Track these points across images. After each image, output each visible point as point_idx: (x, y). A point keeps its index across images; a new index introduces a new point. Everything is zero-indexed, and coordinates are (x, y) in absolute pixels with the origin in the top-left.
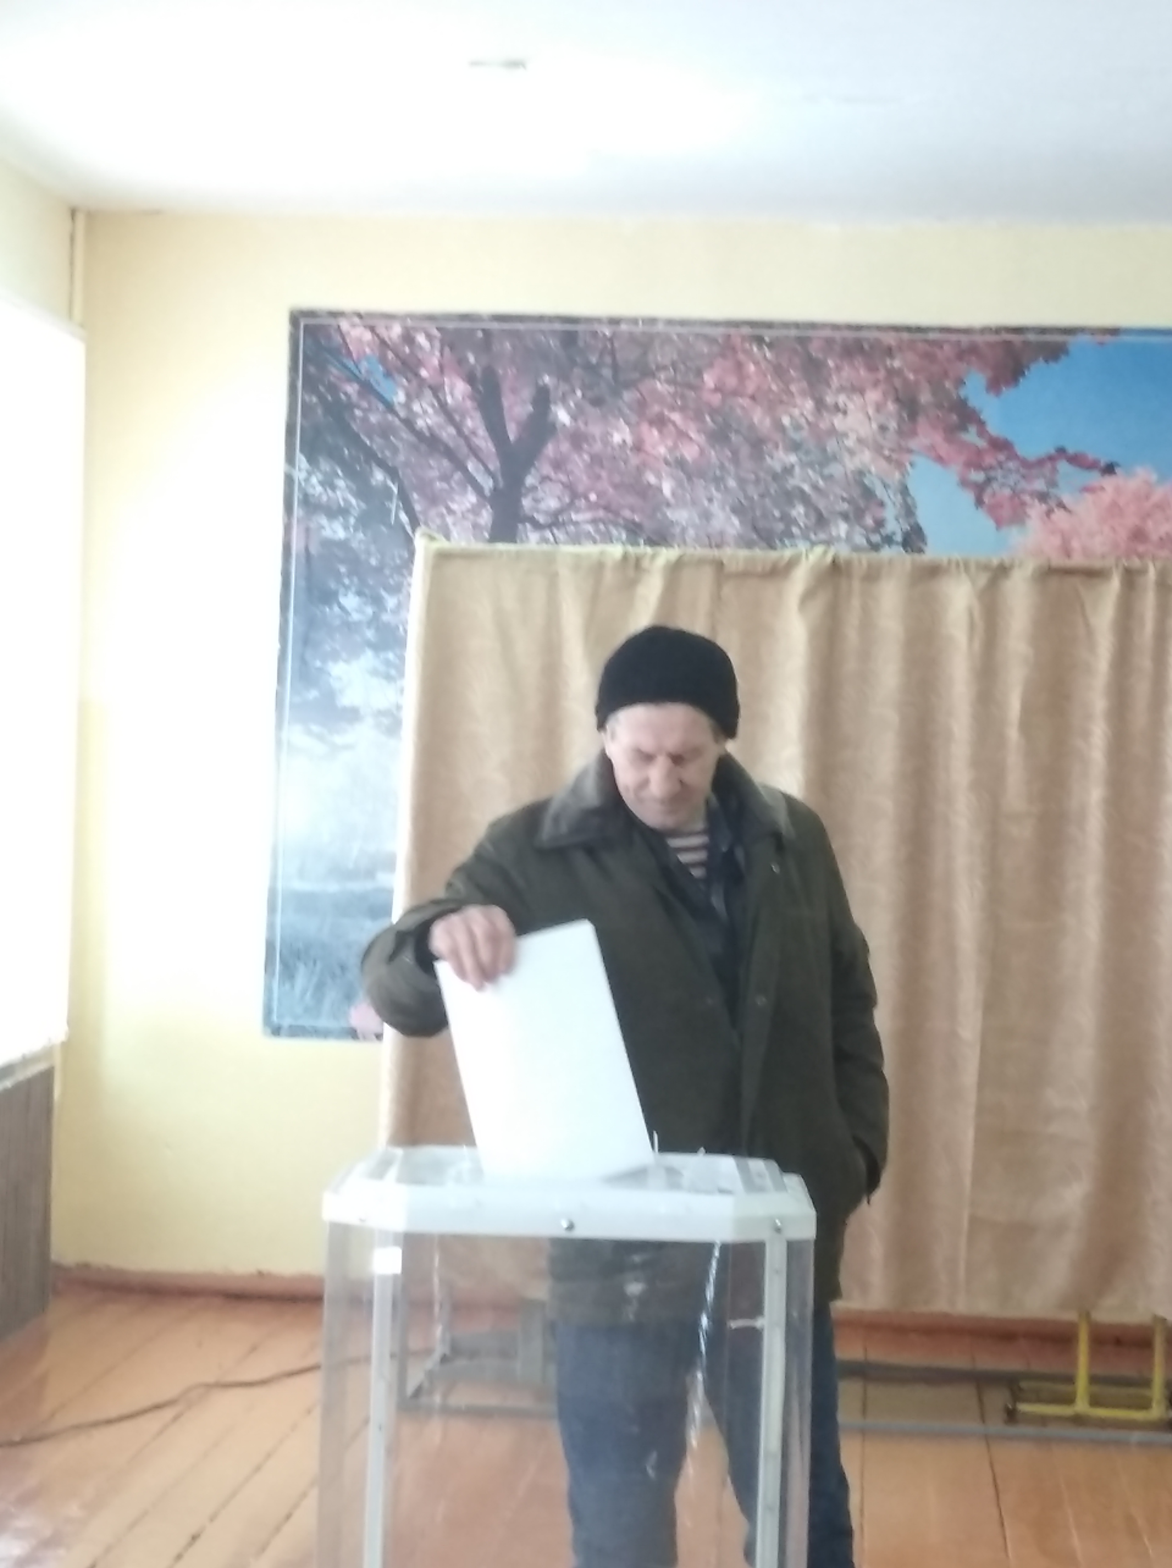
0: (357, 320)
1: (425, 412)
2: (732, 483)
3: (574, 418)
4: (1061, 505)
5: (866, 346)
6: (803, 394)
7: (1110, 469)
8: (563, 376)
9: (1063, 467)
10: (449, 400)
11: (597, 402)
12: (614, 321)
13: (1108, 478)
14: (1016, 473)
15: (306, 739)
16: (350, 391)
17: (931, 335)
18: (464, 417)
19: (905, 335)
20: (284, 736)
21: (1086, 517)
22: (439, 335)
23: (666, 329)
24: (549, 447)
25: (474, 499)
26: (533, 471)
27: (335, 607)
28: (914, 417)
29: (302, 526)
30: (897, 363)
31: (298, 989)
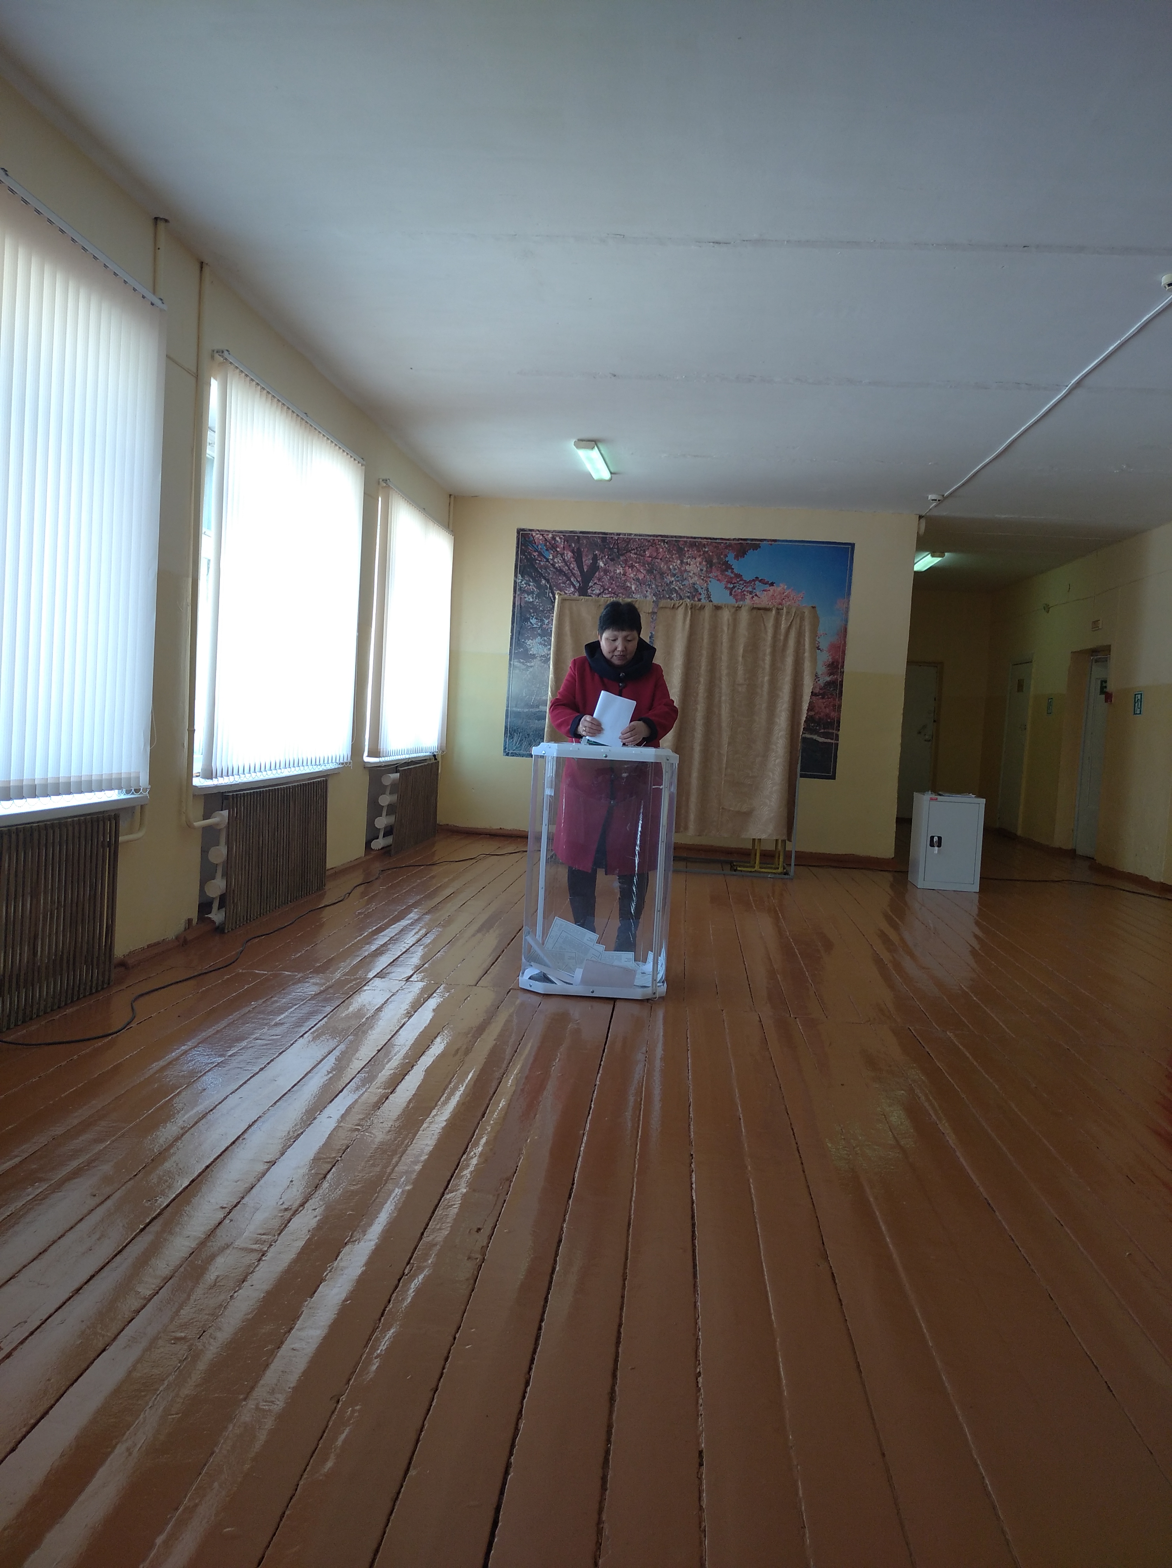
0: (538, 532)
1: (558, 561)
2: (653, 586)
3: (605, 565)
4: (756, 595)
5: (697, 544)
6: (677, 558)
7: (772, 584)
8: (602, 551)
9: (757, 582)
10: (566, 558)
11: (612, 560)
12: (619, 534)
13: (771, 587)
14: (743, 584)
15: (519, 664)
16: (535, 554)
17: (717, 541)
18: (571, 564)
19: (709, 541)
20: (512, 663)
21: (764, 598)
22: (563, 538)
23: (635, 537)
24: (597, 573)
25: (573, 590)
26: (592, 581)
27: (529, 623)
28: (711, 567)
29: (519, 597)
30: (706, 549)
31: (514, 741)
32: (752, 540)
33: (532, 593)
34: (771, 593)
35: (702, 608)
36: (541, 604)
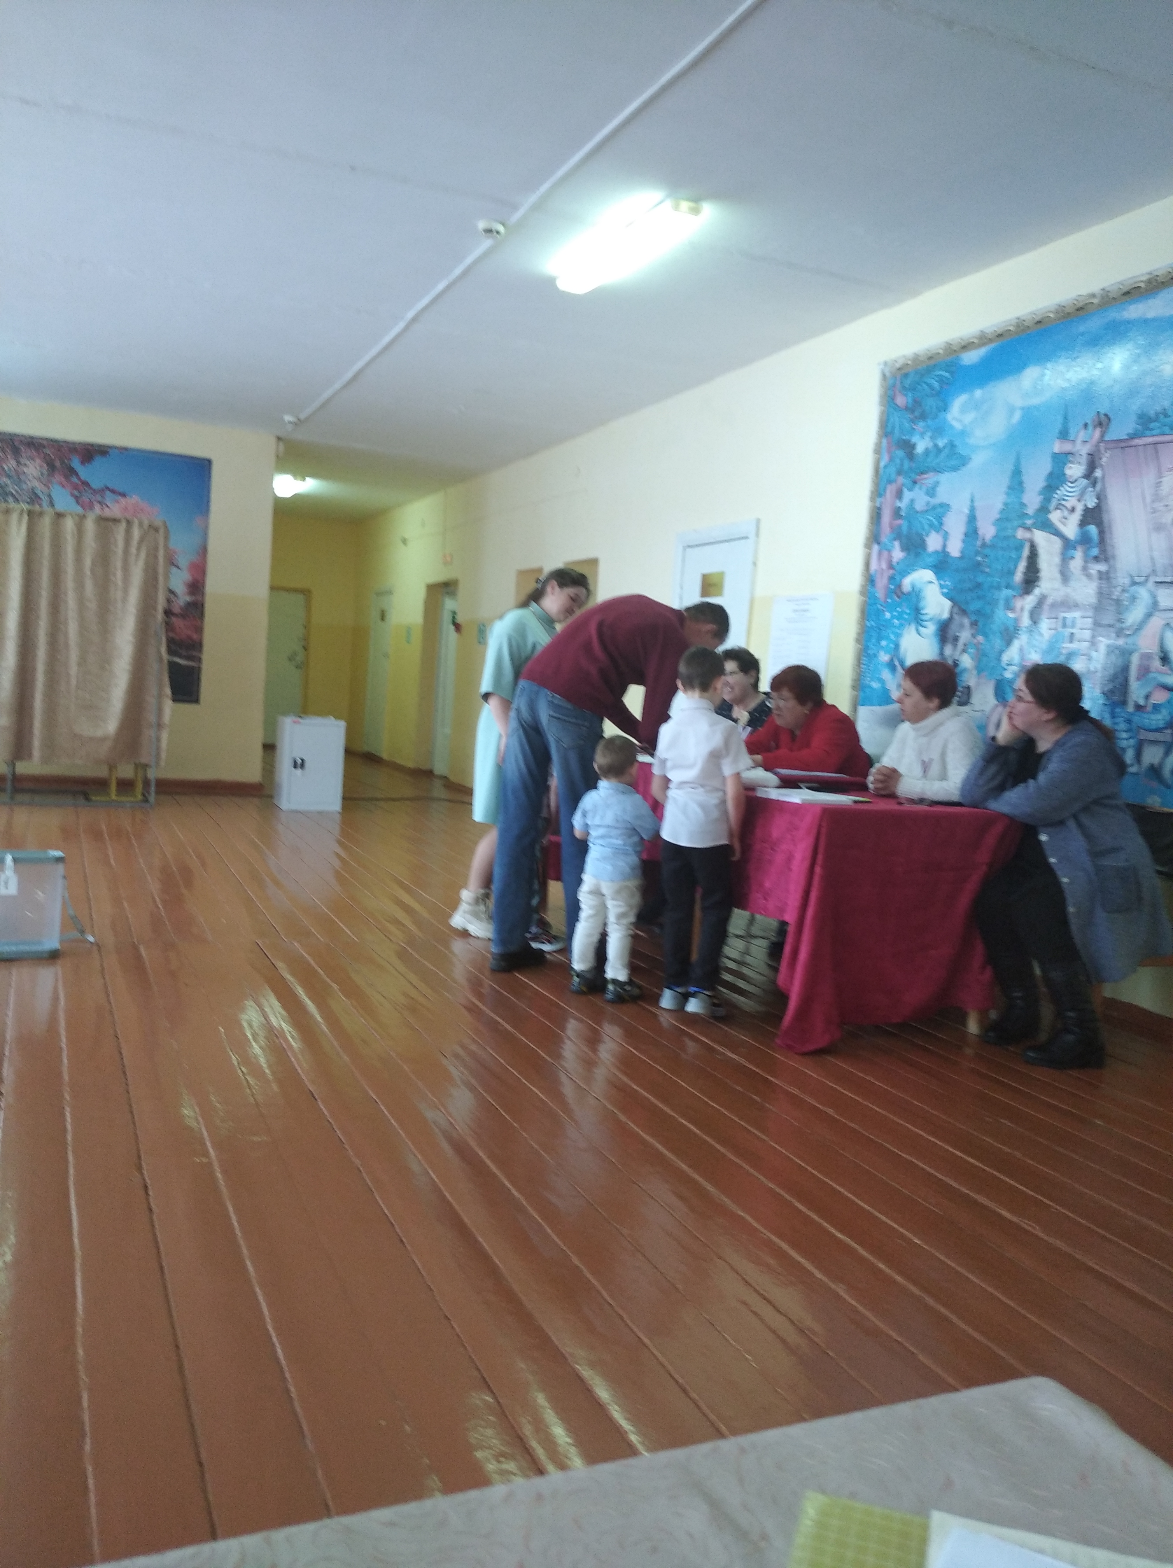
4: (105, 505)
5: (36, 444)
6: (12, 459)
7: (124, 495)
9: (108, 492)
13: (123, 498)
14: (91, 493)
17: (60, 443)
19: (50, 442)
21: (114, 509)
28: (53, 470)
30: (47, 451)
32: (100, 445)
34: (122, 504)
35: (41, 514)
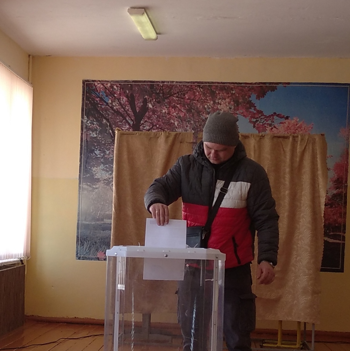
0: (99, 82)
1: (116, 105)
2: (192, 122)
3: (153, 106)
4: (275, 127)
6: (210, 100)
7: (287, 118)
8: (150, 96)
9: (275, 117)
10: (122, 102)
11: (159, 102)
12: (163, 82)
13: (287, 120)
14: (264, 119)
15: (86, 186)
16: (97, 100)
17: (242, 85)
18: (126, 106)
19: (236, 85)
20: (81, 186)
21: (281, 130)
22: (119, 86)
23: (176, 84)
24: (147, 113)
25: (128, 127)
26: (143, 120)
27: (94, 154)
28: (238, 105)
29: (86, 133)
30: (234, 92)
31: (84, 248)
32: (270, 83)
33: (96, 130)
34: (286, 125)
36: (103, 139)
